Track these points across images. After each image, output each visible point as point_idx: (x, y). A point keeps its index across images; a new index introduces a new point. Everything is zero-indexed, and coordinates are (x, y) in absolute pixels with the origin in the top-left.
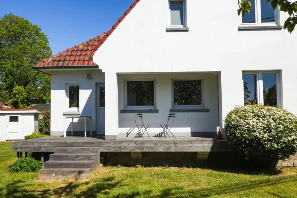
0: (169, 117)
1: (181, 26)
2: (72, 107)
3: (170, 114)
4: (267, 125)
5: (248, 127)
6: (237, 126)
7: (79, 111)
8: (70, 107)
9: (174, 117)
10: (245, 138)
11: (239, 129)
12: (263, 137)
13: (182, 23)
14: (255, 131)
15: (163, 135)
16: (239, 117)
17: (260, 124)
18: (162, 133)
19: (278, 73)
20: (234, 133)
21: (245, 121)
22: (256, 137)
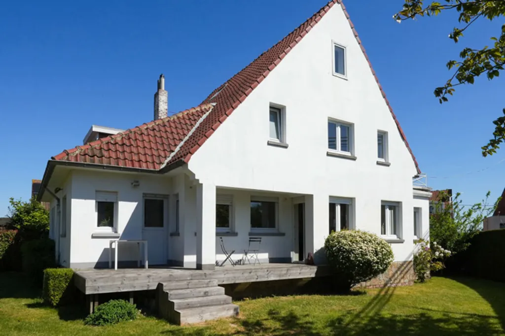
0: (250, 241)
1: (277, 141)
2: (101, 226)
3: (250, 238)
4: (375, 249)
5: (361, 251)
6: (351, 251)
7: (116, 232)
8: (99, 225)
9: (260, 241)
10: (359, 261)
11: (353, 253)
12: (373, 260)
13: (278, 138)
14: (367, 255)
15: (242, 262)
16: (351, 241)
17: (371, 248)
18: (241, 260)
19: (352, 200)
20: (349, 258)
21: (357, 246)
22: (369, 260)
